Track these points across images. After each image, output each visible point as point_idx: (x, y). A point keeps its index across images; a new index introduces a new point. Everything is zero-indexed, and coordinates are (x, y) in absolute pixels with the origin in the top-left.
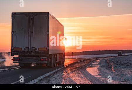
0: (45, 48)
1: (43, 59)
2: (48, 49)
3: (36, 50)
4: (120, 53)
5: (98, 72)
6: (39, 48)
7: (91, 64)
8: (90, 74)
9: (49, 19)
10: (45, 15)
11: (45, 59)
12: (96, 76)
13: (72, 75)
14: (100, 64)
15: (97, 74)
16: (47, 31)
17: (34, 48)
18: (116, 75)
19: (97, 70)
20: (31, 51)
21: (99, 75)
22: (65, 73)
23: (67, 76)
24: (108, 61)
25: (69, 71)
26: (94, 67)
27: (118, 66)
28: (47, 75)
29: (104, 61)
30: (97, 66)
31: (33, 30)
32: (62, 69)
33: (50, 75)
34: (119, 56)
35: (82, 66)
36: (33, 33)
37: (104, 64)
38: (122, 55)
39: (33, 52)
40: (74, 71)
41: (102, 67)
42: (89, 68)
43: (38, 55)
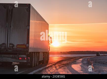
0: (24, 45)
1: (21, 57)
2: (27, 46)
3: (14, 48)
4: (98, 53)
5: (80, 68)
6: (17, 45)
7: (75, 62)
8: (75, 70)
9: (30, 11)
10: (26, 7)
11: (24, 57)
12: (79, 72)
13: (60, 70)
14: (82, 61)
15: (80, 70)
16: (27, 25)
17: (12, 44)
18: (95, 71)
19: (80, 66)
20: (8, 48)
21: (81, 70)
22: (54, 68)
23: (56, 71)
24: (89, 59)
25: (58, 67)
26: (78, 64)
27: (97, 64)
28: (41, 70)
29: (86, 59)
30: (80, 64)
31: (12, 24)
32: (52, 65)
33: (43, 70)
34: (97, 56)
35: (68, 63)
36: (11, 27)
37: (85, 62)
38: (99, 56)
39: (10, 49)
40: (62, 67)
41: (84, 64)
42: (73, 65)
43: (16, 52)
